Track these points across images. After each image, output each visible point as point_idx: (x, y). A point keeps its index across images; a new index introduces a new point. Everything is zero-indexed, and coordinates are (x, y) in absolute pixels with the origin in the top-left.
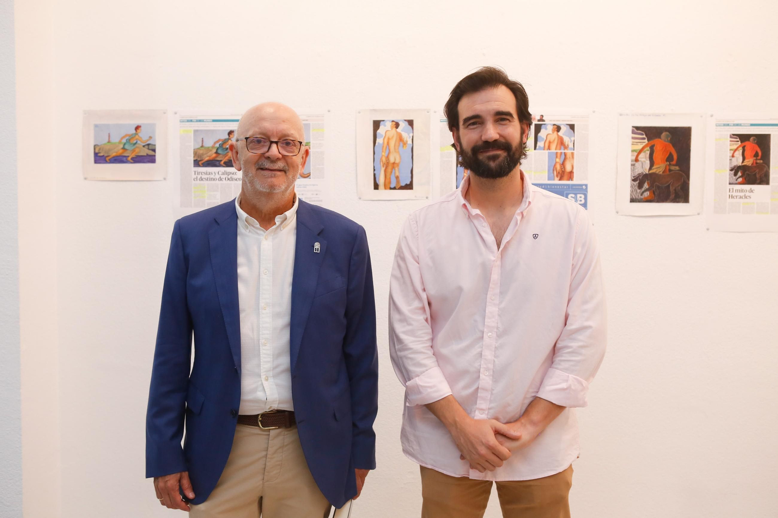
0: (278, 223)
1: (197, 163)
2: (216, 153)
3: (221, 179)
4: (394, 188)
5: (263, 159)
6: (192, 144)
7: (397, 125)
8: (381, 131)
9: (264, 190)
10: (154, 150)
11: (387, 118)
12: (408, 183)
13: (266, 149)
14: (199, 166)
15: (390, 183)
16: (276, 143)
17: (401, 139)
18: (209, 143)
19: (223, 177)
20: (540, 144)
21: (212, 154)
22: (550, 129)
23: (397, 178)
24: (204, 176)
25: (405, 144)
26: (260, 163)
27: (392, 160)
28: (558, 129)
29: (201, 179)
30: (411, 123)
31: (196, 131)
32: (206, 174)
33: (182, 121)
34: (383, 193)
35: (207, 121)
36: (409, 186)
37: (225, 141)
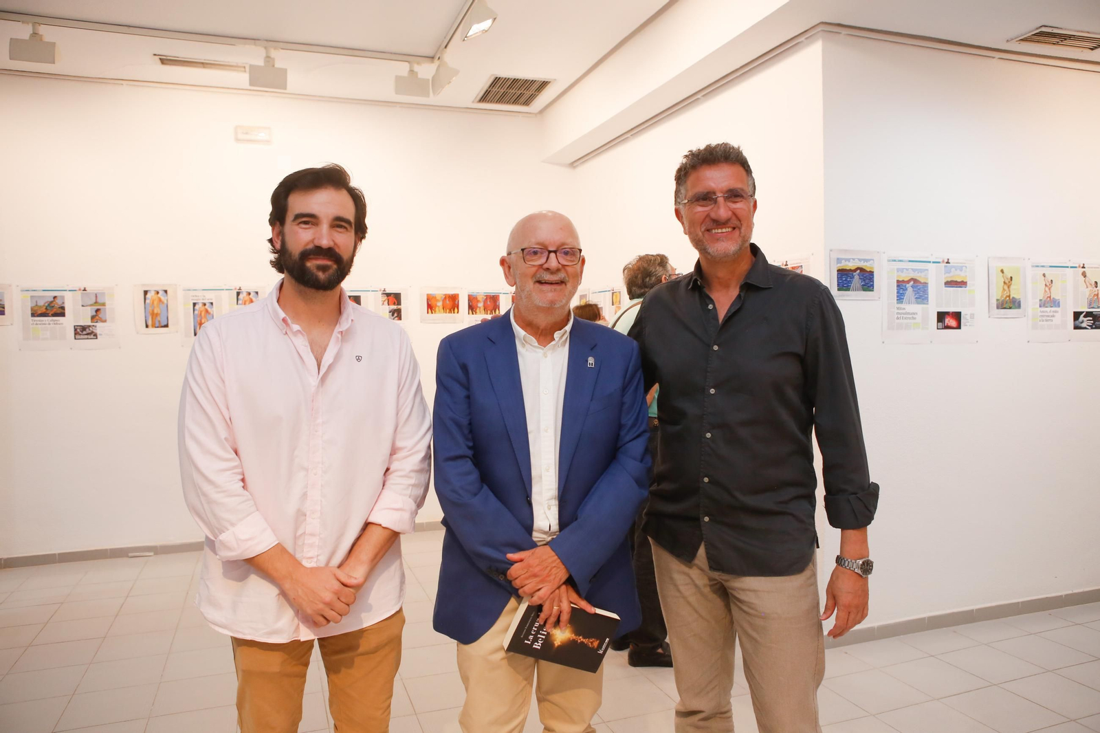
0: (557, 339)
1: (33, 315)
2: (46, 309)
3: (49, 324)
4: (158, 327)
5: (541, 270)
6: (30, 304)
7: (158, 293)
8: (149, 296)
9: (544, 305)
10: (4, 308)
11: (152, 289)
12: (166, 324)
13: (543, 260)
14: (35, 316)
15: (155, 324)
16: (555, 252)
17: (160, 300)
18: (41, 303)
19: (51, 322)
20: (240, 302)
21: (43, 310)
22: (245, 294)
23: (159, 321)
24: (38, 322)
25: (163, 303)
26: (539, 276)
27: (155, 312)
28: (249, 294)
29: (37, 324)
30: (166, 291)
31: (32, 297)
32: (40, 321)
33: (22, 291)
34: (151, 330)
35: (39, 291)
36: (166, 326)
37: (52, 302)
